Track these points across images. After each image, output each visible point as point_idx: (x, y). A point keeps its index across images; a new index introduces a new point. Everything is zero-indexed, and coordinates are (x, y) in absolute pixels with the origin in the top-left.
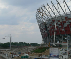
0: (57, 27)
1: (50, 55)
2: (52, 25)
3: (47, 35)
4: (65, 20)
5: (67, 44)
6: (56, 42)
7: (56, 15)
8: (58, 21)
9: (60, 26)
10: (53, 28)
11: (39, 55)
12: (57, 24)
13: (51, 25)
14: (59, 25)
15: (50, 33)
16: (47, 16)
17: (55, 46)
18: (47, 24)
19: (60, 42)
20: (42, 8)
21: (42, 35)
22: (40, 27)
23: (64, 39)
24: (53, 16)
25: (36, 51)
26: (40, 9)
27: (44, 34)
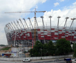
0: (16, 36)
1: (12, 52)
2: (14, 34)
4: (21, 32)
5: (22, 45)
6: (15, 44)
7: (16, 29)
8: (17, 32)
9: (18, 35)
12: (16, 34)
13: (13, 35)
14: (18, 34)
15: (12, 39)
16: (11, 29)
18: (11, 34)
20: (8, 25)
21: (8, 40)
22: (6, 35)
23: (20, 43)
25: (3, 49)
27: (9, 39)
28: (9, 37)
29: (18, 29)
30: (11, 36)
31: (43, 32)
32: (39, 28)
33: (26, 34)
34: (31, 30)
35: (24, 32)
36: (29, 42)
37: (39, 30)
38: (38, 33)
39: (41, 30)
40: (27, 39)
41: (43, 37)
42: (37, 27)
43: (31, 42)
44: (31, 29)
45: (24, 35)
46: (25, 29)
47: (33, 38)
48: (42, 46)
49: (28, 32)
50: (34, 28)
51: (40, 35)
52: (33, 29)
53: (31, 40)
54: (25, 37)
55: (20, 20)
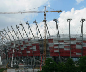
0: (15, 50)
3: (6, 56)
4: (22, 44)
5: (23, 65)
6: (13, 63)
7: (15, 39)
8: (17, 45)
9: (18, 49)
10: (12, 50)
12: (15, 47)
13: (9, 48)
14: (17, 48)
15: (9, 55)
16: (7, 39)
17: (13, 67)
18: (6, 47)
19: (17, 63)
20: (2, 32)
23: (21, 61)
24: (12, 39)
27: (3, 55)
28: (4, 52)
29: (18, 38)
30: (7, 50)
31: (57, 44)
32: (52, 38)
33: (30, 47)
34: (39, 40)
35: (27, 43)
36: (35, 60)
37: (51, 40)
38: (50, 46)
39: (54, 42)
40: (31, 55)
41: (58, 51)
42: (49, 36)
43: (38, 59)
44: (39, 39)
46: (29, 40)
47: (41, 53)
48: (56, 66)
49: (33, 43)
50: (43, 38)
51: (52, 49)
52: (42, 40)
53: (39, 57)
54: (29, 52)
55: (22, 25)
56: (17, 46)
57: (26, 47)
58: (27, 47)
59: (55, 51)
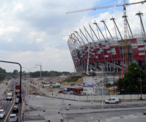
0: (90, 55)
2: (86, 52)
3: (80, 63)
4: (98, 47)
6: (89, 70)
8: (92, 48)
9: (94, 54)
10: (86, 55)
11: (72, 85)
12: (90, 51)
13: (83, 52)
14: (93, 52)
15: (83, 61)
16: (80, 42)
17: (89, 74)
18: (80, 51)
19: (93, 70)
22: (72, 54)
23: (98, 67)
25: (68, 81)
26: (73, 35)
27: (77, 62)
28: (77, 58)
29: (93, 40)
30: (81, 55)
31: (142, 44)
32: (135, 37)
33: (109, 50)
34: (119, 41)
35: (105, 46)
36: (115, 66)
37: (134, 40)
38: (133, 48)
39: (138, 42)
40: (110, 60)
41: (143, 54)
42: (131, 35)
43: (119, 65)
44: (119, 39)
45: (105, 52)
46: (106, 41)
47: (122, 57)
49: (111, 45)
50: (124, 38)
51: (136, 52)
52: (122, 41)
53: (119, 62)
54: (107, 56)
55: (96, 24)
56: (93, 50)
57: (103, 51)
58: (105, 50)
59: (140, 54)
